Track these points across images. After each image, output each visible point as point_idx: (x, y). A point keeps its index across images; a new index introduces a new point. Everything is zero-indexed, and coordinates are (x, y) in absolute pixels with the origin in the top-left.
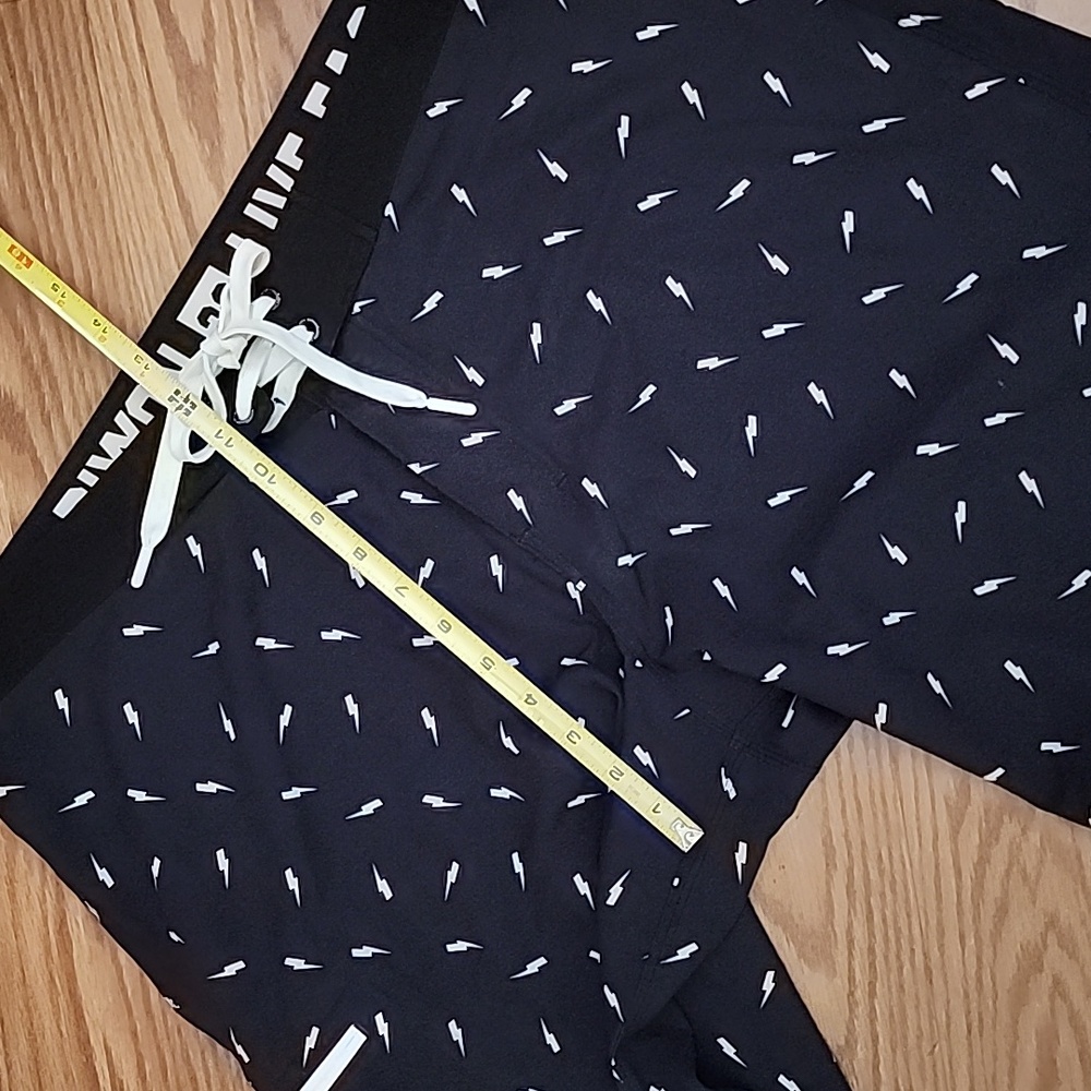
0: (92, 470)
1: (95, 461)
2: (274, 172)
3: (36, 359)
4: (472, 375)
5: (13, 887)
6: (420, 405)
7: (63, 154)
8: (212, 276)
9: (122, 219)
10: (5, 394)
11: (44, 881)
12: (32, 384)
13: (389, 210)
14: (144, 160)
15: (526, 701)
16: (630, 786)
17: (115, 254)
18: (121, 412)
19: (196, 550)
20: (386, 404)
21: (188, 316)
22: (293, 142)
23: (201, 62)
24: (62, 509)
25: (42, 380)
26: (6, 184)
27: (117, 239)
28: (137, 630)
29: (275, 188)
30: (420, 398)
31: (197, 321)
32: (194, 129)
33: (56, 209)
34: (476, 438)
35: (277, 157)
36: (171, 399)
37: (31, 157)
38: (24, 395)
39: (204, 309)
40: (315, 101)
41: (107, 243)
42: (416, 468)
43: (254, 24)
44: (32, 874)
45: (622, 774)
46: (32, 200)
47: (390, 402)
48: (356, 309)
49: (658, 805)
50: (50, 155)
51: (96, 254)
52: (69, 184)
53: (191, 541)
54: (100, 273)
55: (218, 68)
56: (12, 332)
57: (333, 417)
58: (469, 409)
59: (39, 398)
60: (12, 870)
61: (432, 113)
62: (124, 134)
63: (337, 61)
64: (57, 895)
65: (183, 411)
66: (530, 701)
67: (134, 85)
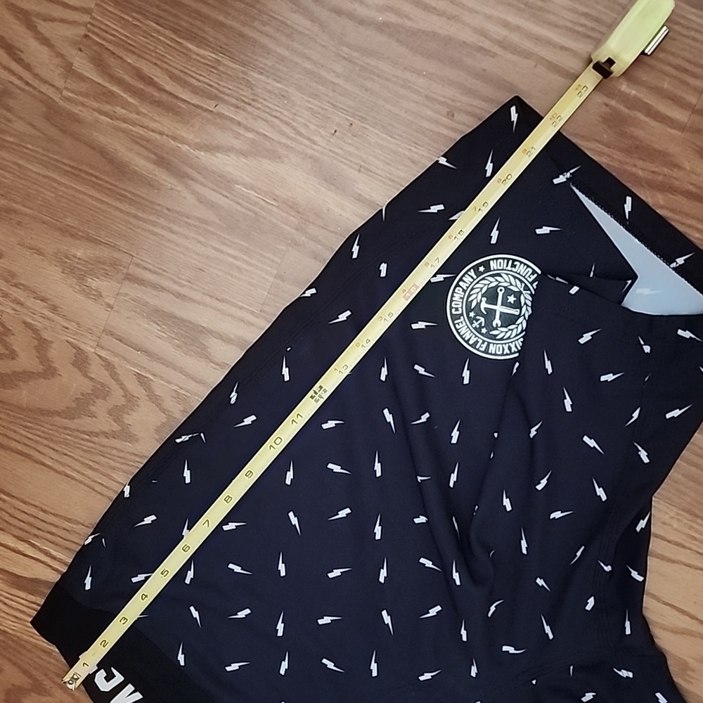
36: (321, 387)
45: (104, 646)
65: (314, 394)
66: (144, 597)
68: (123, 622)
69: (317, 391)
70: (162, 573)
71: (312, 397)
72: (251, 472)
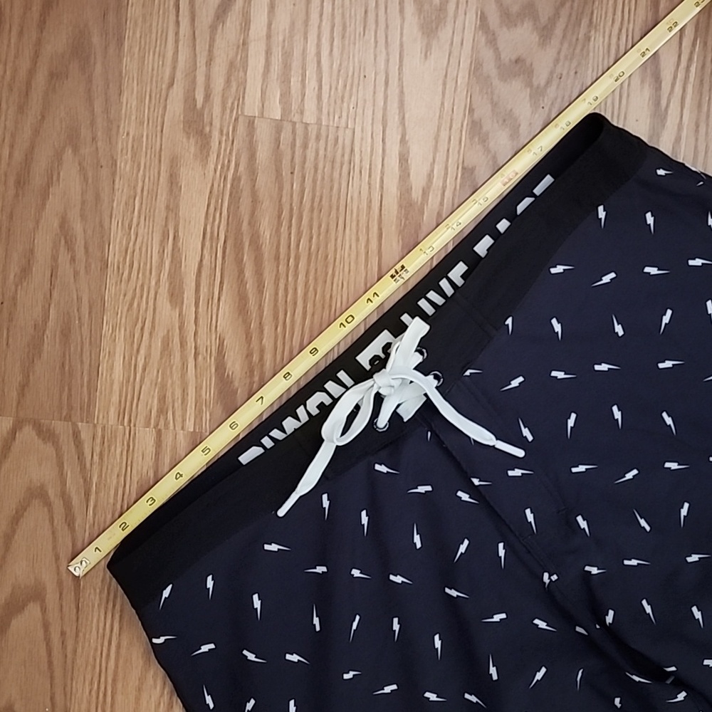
0: (271, 438)
1: (276, 433)
2: (444, 284)
3: (255, 358)
4: (526, 432)
5: (140, 694)
6: (491, 444)
7: (311, 232)
8: (385, 336)
9: (338, 286)
10: (228, 375)
11: (162, 694)
12: (248, 374)
13: (509, 321)
14: (363, 251)
15: (178, 473)
16: (114, 534)
17: (327, 306)
18: (302, 407)
19: (326, 504)
20: (469, 438)
21: (364, 358)
22: (461, 268)
23: (417, 202)
24: (245, 458)
25: (255, 373)
26: (268, 241)
27: (331, 296)
28: (274, 547)
29: (441, 293)
30: (492, 439)
31: (368, 362)
32: (400, 241)
33: (297, 266)
34: (517, 472)
35: (450, 275)
37: (290, 227)
38: (240, 379)
39: (375, 356)
40: (483, 246)
41: (323, 296)
42: (476, 482)
43: (458, 187)
44: (156, 688)
45: (123, 530)
46: (282, 257)
47: (472, 436)
48: (467, 373)
49: (100, 551)
50: (303, 231)
51: (314, 301)
52: (309, 254)
53: (325, 497)
54: (313, 315)
55: (427, 208)
56: (245, 336)
57: (429, 434)
58: (520, 453)
59: (250, 383)
60: (142, 684)
61: (553, 271)
62: (355, 231)
63: (503, 225)
64: (169, 704)
66: (178, 476)
67: (371, 201)
68: (150, 502)
69: (398, 271)
70: (202, 451)
71: (392, 276)
72: (316, 349)
